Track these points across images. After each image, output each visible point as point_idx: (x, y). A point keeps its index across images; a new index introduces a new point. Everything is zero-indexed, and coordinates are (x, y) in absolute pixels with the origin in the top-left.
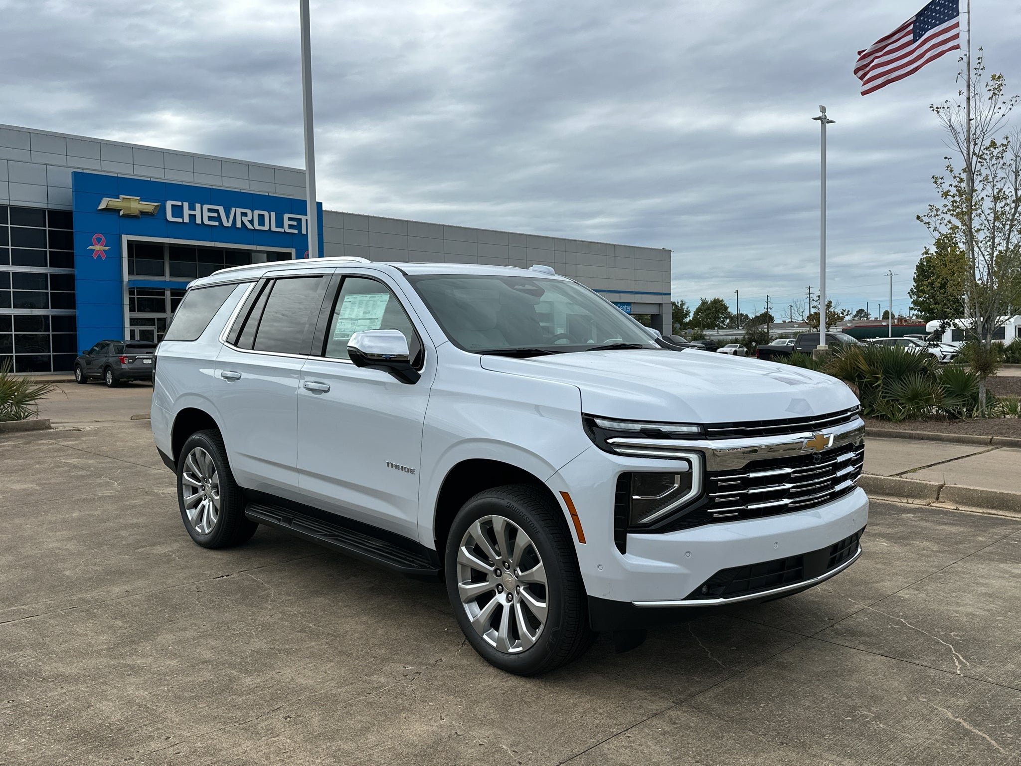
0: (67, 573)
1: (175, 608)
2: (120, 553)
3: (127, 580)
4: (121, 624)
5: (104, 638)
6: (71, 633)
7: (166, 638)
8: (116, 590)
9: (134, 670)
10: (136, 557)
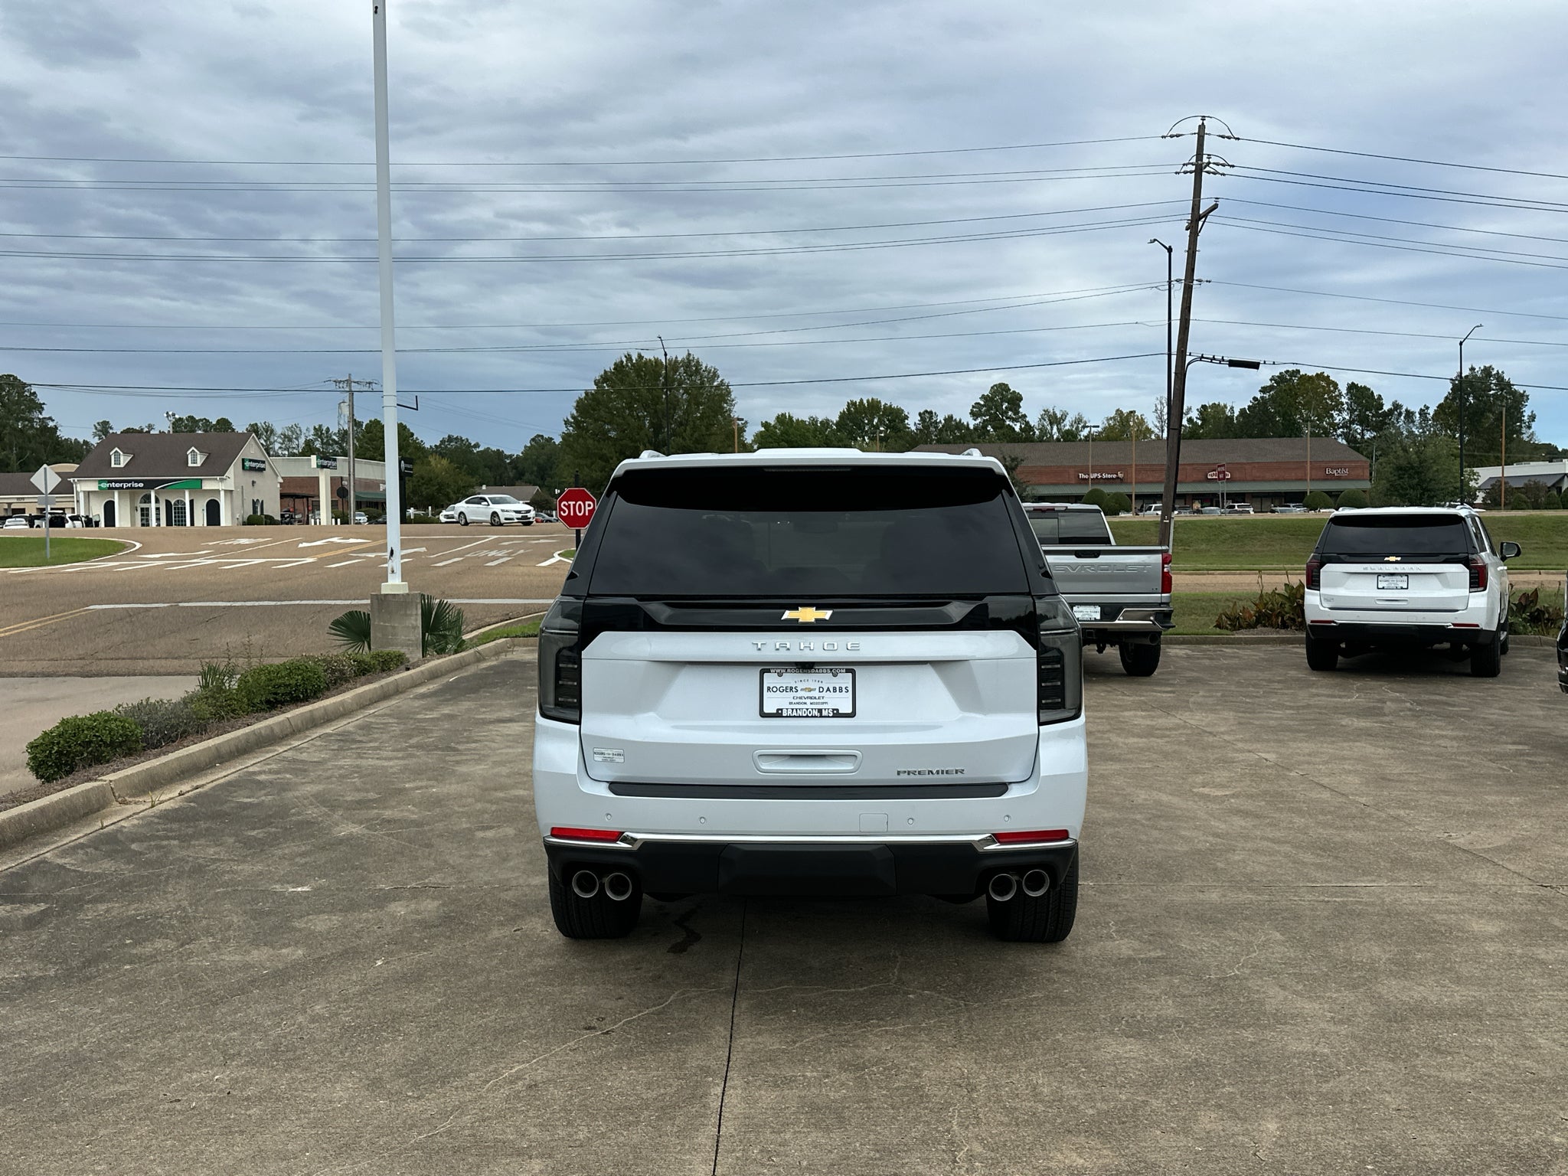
0: (1278, 936)
1: (1159, 866)
2: (1193, 955)
3: (1196, 907)
4: (1219, 864)
5: (1237, 858)
6: (1269, 866)
7: (1181, 848)
8: (1214, 896)
9: (1216, 835)
10: (1170, 941)
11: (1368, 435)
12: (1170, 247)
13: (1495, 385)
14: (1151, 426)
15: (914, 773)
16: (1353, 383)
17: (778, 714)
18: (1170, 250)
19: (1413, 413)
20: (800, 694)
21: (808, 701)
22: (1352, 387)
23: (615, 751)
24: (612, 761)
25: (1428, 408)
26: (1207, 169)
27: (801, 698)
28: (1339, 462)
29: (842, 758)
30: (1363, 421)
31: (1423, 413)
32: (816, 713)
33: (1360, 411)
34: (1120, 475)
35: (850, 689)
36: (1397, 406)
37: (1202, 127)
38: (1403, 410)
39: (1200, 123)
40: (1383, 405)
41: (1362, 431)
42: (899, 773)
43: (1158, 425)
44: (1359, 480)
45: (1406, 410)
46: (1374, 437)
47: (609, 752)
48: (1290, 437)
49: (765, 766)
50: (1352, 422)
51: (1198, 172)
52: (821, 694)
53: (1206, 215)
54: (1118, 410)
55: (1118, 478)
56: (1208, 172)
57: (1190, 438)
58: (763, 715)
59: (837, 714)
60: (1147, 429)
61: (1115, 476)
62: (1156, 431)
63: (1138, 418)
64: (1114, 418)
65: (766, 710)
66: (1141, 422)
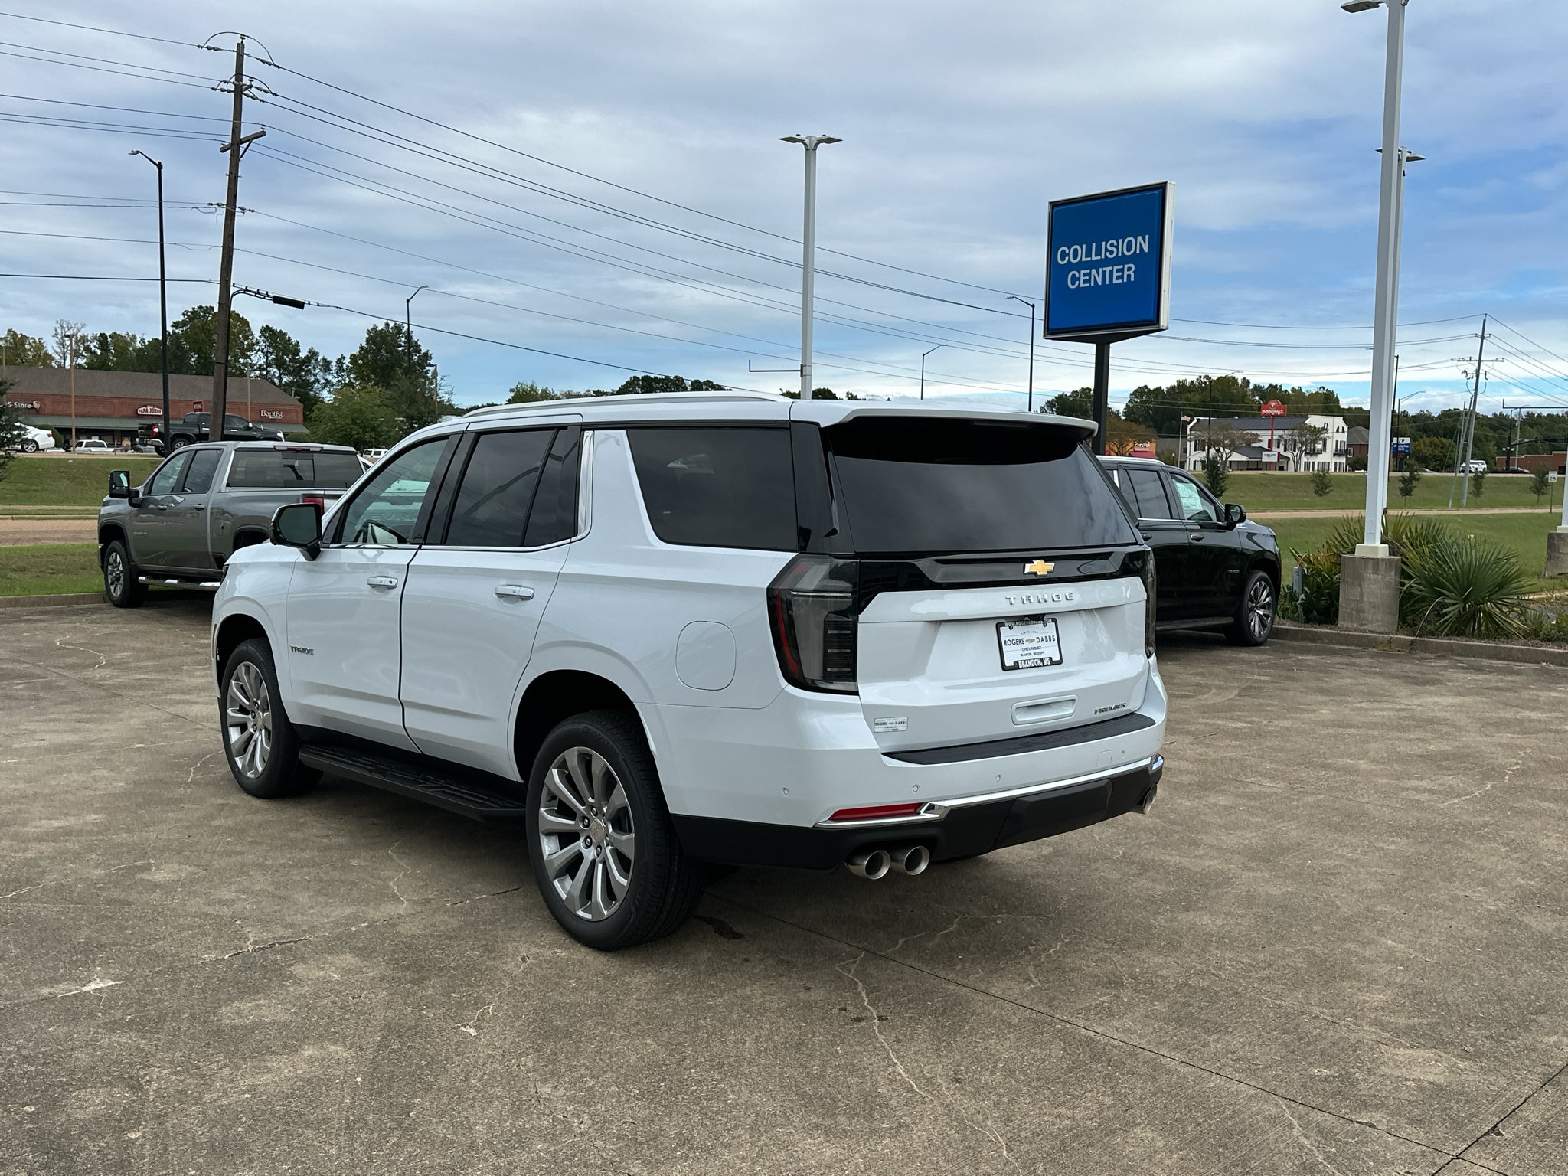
11: (285, 379)
12: (160, 163)
13: (405, 343)
14: (50, 351)
15: (1106, 710)
16: (267, 326)
17: (1016, 666)
18: (160, 166)
19: (329, 363)
20: (1027, 645)
21: (1032, 652)
22: (266, 330)
23: (899, 720)
24: (895, 730)
25: (344, 358)
26: (246, 92)
27: (1027, 649)
28: (274, 405)
29: (1065, 703)
30: (280, 364)
31: (340, 361)
32: (1040, 663)
33: (277, 355)
34: (36, 405)
35: (1056, 637)
36: (313, 354)
37: (241, 46)
38: (320, 358)
39: (240, 41)
40: (299, 351)
41: (280, 375)
42: (1096, 712)
43: (59, 351)
44: (292, 423)
45: (323, 359)
46: (291, 381)
47: (892, 720)
48: (208, 375)
49: (1020, 718)
50: (269, 365)
51: (239, 92)
52: (1040, 644)
53: (250, 139)
54: (10, 331)
55: (33, 408)
56: (247, 95)
57: (100, 368)
58: (1005, 668)
59: (1053, 663)
60: (46, 354)
61: (29, 406)
62: (57, 357)
63: (35, 342)
64: (5, 339)
65: (1009, 663)
66: (39, 346)
